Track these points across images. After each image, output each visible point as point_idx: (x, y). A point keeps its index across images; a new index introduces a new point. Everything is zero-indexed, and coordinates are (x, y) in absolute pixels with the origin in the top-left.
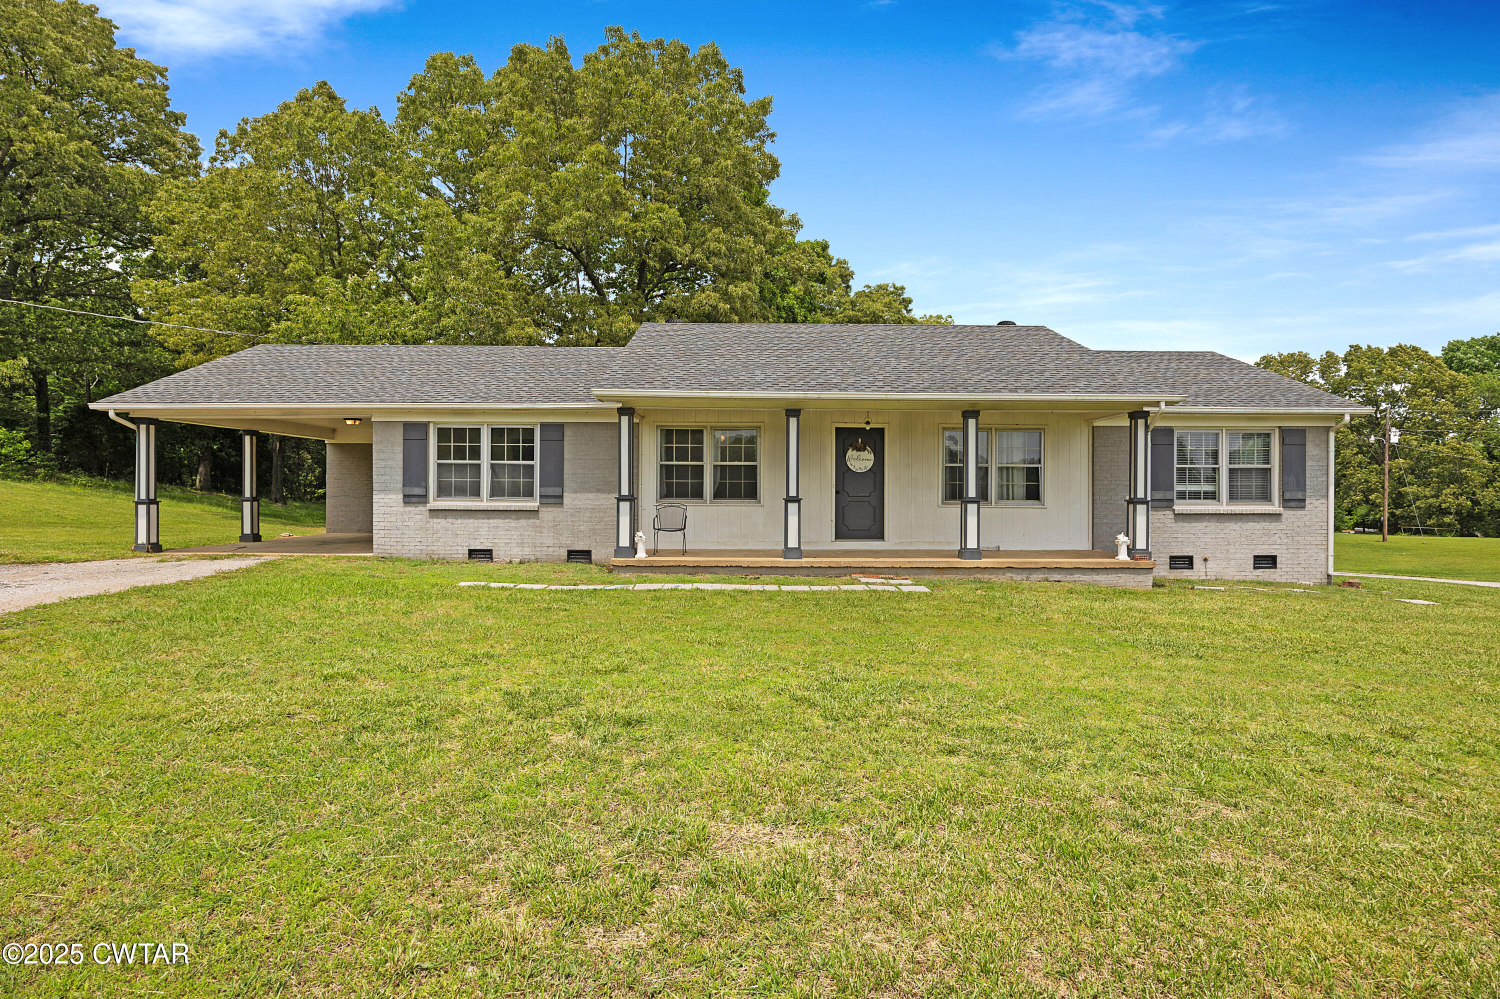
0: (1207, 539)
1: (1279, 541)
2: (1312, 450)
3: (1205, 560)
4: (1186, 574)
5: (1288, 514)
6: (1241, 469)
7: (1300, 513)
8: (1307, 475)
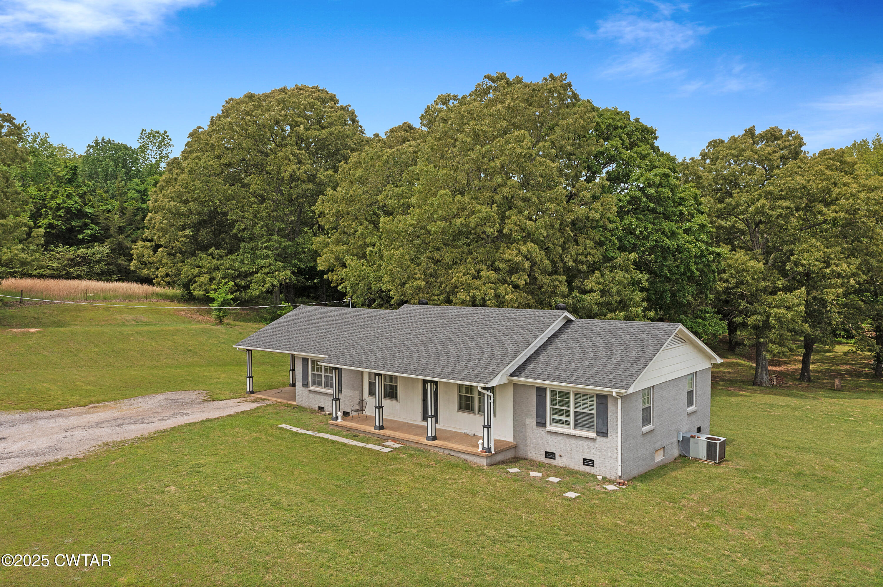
0: (562, 446)
1: (595, 453)
2: (610, 407)
3: (561, 456)
4: (552, 461)
5: (599, 438)
6: (583, 413)
7: (605, 439)
8: (609, 420)
